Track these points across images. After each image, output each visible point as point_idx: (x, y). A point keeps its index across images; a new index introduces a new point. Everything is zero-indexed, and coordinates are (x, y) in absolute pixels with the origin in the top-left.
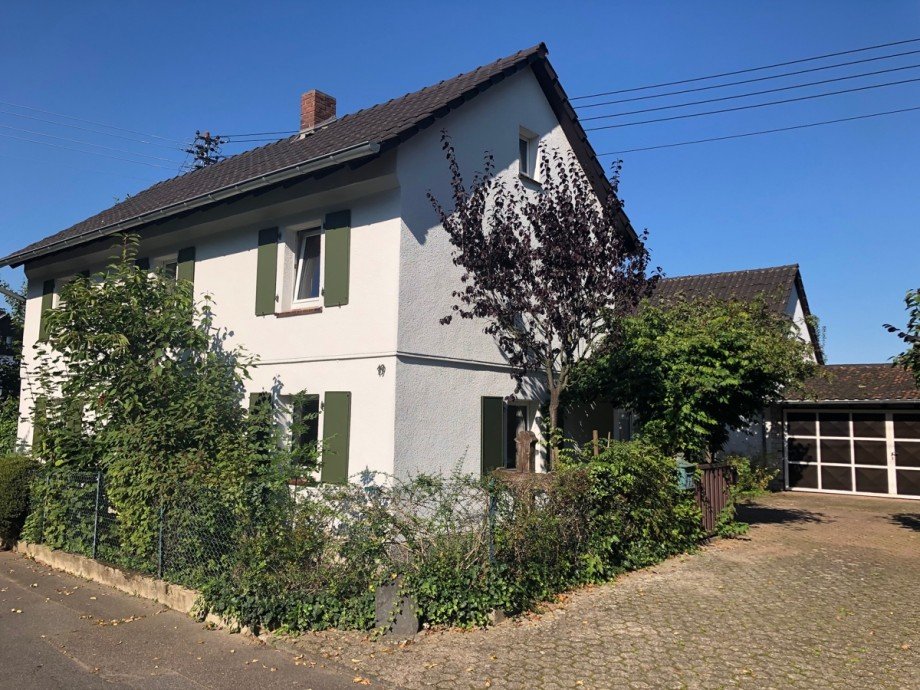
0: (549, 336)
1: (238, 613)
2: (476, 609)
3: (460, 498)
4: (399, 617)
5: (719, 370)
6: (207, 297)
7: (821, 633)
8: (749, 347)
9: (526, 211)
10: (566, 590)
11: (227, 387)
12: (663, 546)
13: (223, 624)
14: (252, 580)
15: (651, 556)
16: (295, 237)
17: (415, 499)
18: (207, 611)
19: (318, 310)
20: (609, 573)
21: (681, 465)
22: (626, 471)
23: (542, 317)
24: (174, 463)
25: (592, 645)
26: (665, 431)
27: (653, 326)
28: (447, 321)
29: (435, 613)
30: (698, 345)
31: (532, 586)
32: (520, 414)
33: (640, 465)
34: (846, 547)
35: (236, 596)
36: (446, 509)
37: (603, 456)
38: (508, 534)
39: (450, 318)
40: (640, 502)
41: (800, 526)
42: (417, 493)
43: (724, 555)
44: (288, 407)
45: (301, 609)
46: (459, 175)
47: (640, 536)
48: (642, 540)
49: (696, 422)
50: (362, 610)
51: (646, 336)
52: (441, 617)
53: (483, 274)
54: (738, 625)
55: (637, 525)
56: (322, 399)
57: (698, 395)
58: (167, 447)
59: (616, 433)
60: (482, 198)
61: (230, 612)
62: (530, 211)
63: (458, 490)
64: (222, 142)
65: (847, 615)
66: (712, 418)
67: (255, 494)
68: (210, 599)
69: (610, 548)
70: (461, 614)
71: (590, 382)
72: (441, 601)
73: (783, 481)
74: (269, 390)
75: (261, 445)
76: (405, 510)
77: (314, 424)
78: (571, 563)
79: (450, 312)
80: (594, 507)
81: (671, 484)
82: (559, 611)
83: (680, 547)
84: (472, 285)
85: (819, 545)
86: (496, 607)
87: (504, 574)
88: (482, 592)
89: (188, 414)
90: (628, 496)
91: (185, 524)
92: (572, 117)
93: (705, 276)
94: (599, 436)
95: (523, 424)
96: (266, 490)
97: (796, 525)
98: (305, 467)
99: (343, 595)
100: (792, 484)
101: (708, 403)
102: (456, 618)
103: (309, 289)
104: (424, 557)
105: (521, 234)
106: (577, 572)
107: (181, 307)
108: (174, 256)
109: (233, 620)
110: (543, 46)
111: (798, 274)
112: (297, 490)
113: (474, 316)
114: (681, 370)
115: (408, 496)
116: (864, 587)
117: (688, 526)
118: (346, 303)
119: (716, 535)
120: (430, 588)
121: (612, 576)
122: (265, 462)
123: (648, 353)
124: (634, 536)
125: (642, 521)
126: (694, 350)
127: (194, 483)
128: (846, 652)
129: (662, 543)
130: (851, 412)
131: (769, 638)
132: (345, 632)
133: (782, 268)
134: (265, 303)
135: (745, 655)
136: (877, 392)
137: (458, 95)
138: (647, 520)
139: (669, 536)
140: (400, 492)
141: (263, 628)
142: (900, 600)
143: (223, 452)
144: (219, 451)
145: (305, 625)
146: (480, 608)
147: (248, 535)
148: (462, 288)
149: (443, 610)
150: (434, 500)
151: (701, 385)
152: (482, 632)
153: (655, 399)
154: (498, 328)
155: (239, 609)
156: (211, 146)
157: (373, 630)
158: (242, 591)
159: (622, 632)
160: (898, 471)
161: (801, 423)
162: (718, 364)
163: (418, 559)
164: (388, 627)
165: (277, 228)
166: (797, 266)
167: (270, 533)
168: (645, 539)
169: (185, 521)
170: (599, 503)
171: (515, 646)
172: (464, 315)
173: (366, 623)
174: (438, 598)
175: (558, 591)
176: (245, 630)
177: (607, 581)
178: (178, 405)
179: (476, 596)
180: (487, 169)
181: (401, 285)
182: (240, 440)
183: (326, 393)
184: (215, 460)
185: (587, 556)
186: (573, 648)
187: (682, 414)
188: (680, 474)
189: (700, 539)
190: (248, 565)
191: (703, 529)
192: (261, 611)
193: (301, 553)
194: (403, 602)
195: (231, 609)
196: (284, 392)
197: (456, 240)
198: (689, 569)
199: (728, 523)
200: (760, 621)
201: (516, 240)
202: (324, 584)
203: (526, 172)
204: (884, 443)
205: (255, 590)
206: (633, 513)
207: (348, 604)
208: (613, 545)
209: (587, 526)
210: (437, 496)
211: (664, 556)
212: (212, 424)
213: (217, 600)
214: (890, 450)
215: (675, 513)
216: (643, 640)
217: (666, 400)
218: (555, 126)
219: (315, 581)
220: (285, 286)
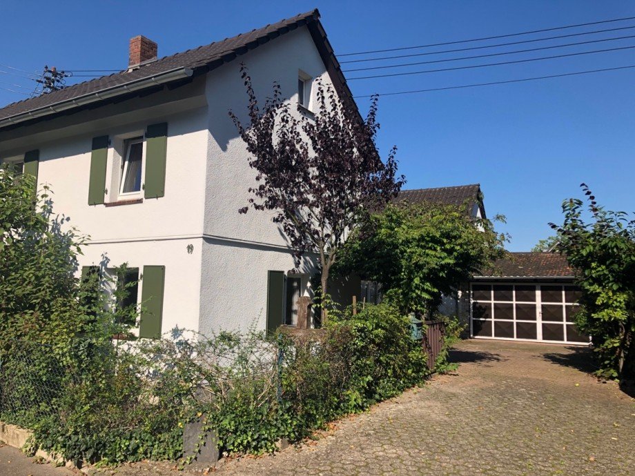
0: (322, 224)
1: (64, 450)
2: (267, 439)
3: (254, 350)
4: (203, 448)
5: (439, 253)
6: (46, 187)
7: (528, 449)
8: (460, 237)
9: (306, 129)
10: (334, 420)
11: (62, 260)
12: (401, 382)
13: (50, 458)
14: (76, 421)
15: (394, 390)
16: (122, 144)
17: (218, 351)
18: (37, 447)
19: (140, 201)
20: (365, 404)
21: (414, 322)
22: (378, 326)
23: (317, 210)
24: (12, 323)
25: (360, 467)
26: (401, 297)
27: (391, 220)
28: (244, 211)
29: (233, 444)
30: (424, 235)
31: (310, 418)
32: (295, 284)
33: (387, 322)
34: (523, 379)
35: (62, 435)
36: (243, 359)
37: (360, 315)
38: (292, 379)
39: (247, 209)
40: (387, 350)
41: (487, 364)
42: (220, 347)
43: (443, 388)
44: (113, 277)
45: (119, 444)
46: (254, 98)
47: (386, 375)
48: (387, 378)
49: (423, 290)
50: (172, 443)
51: (387, 227)
52: (238, 447)
53: (272, 175)
54: (467, 445)
55: (384, 367)
56: (141, 272)
57: (425, 271)
58: (7, 310)
59: (369, 299)
60: (272, 117)
61: (56, 449)
62: (309, 130)
63: (253, 343)
64: (66, 76)
65: (541, 433)
66: (434, 288)
67: (81, 348)
68: (39, 438)
69: (366, 385)
70: (254, 444)
71: (347, 260)
72: (238, 434)
73: (469, 331)
74: (97, 264)
75: (89, 308)
76: (209, 360)
77: (134, 290)
78: (338, 398)
79: (247, 204)
80: (355, 354)
81: (407, 336)
82: (330, 437)
83: (413, 382)
84: (264, 184)
85: (506, 378)
86: (282, 437)
87: (288, 410)
88: (271, 425)
89: (26, 282)
90: (378, 345)
91: (20, 374)
92: (336, 66)
93: (417, 191)
94: (357, 300)
95: (297, 292)
96: (91, 345)
97: (484, 363)
98: (126, 325)
99: (156, 430)
100: (475, 334)
101: (432, 277)
102: (250, 446)
103: (132, 185)
104: (224, 399)
105: (301, 148)
106: (342, 405)
107: (25, 195)
108: (21, 157)
109: (59, 455)
110: (316, 11)
111: (479, 190)
112: (119, 344)
113: (265, 208)
114: (412, 253)
115: (212, 349)
116: (546, 410)
117: (418, 366)
118: (162, 196)
119: (435, 372)
120: (229, 424)
121: (367, 407)
122: (92, 322)
123: (389, 240)
124: (382, 375)
125: (388, 364)
126: (422, 238)
127: (29, 339)
128: (551, 465)
129: (401, 380)
130: (514, 284)
131: (492, 455)
132: (157, 463)
133: (468, 186)
134: (96, 195)
135: (477, 471)
136: (531, 271)
137: (254, 40)
138: (392, 363)
139: (405, 374)
140: (205, 346)
141: (85, 462)
142: (574, 420)
143: (56, 313)
144: (53, 312)
145: (122, 458)
146: (270, 439)
147: (75, 383)
148: (256, 185)
149: (239, 441)
150: (233, 352)
151: (428, 263)
152: (270, 457)
153: (394, 273)
154: (283, 218)
155: (64, 446)
156: (57, 78)
157: (181, 459)
158: (68, 431)
159: (381, 454)
160: (543, 324)
161: (482, 292)
162: (439, 248)
163: (219, 400)
164: (193, 457)
165: (108, 136)
166: (479, 185)
167: (93, 382)
168: (389, 377)
169: (20, 371)
170: (358, 351)
171: (298, 469)
172: (257, 207)
173: (175, 454)
174: (235, 432)
175: (329, 421)
176: (69, 463)
177: (364, 411)
178: (18, 275)
179: (267, 429)
180: (276, 95)
181: (207, 182)
182: (72, 303)
183: (145, 267)
184: (50, 320)
185: (349, 392)
186: (345, 470)
187: (414, 285)
188: (413, 328)
189: (425, 376)
190: (73, 408)
191: (427, 368)
192: (83, 448)
193: (120, 397)
194: (206, 436)
195: (57, 447)
196: (110, 266)
197: (252, 148)
198: (422, 399)
199: (443, 363)
200: (482, 440)
201: (298, 152)
202: (139, 422)
203: (302, 104)
204: (535, 305)
205: (79, 430)
206: (381, 358)
207: (160, 438)
208: (368, 383)
209: (349, 369)
210: (235, 348)
211: (402, 389)
212: (48, 290)
213: (46, 438)
214: (539, 310)
215: (409, 357)
216: (399, 461)
217: (403, 274)
218: (323, 72)
219: (132, 420)
220: (113, 182)
